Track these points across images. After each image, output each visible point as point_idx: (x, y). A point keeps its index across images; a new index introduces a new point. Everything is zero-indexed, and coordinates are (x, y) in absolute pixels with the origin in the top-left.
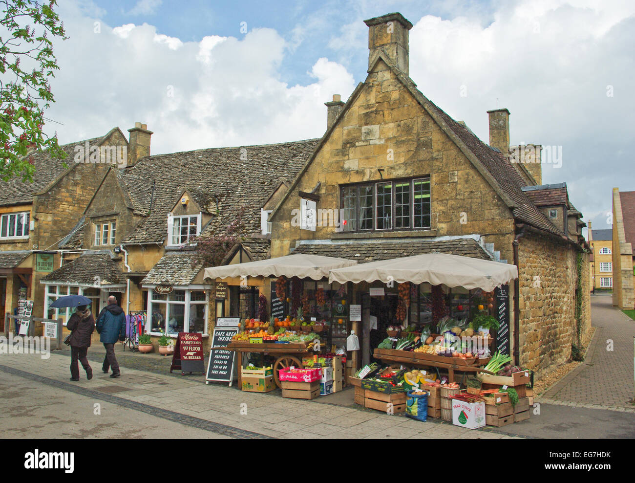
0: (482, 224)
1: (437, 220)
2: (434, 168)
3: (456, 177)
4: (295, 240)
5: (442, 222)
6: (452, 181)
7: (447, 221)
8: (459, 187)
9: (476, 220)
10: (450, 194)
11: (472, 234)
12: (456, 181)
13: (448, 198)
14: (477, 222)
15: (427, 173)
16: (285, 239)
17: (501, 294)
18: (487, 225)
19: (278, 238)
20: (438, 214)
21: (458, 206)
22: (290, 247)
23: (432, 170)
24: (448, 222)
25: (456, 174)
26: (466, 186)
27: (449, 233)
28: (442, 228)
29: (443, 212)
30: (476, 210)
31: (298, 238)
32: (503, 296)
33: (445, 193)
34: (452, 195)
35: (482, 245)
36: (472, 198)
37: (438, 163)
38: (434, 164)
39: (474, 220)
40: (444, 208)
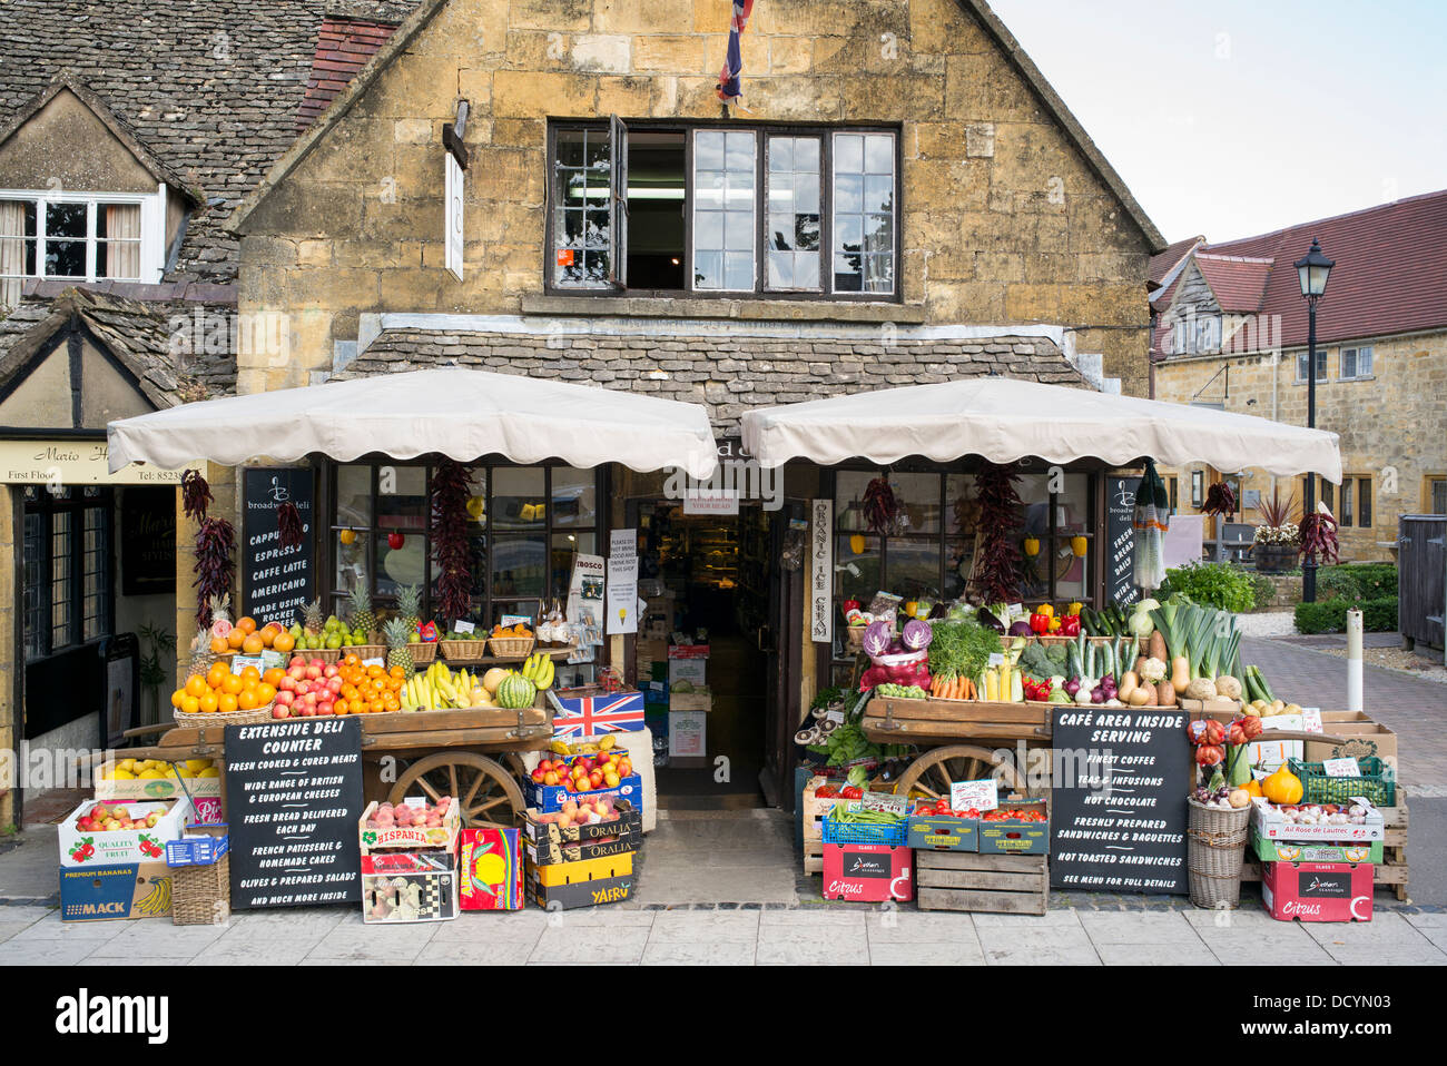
0: (1069, 296)
1: (926, 271)
2: (915, 103)
3: (990, 143)
4: (355, 312)
5: (943, 281)
6: (976, 153)
7: (959, 277)
8: (998, 174)
9: (1052, 282)
10: (968, 192)
11: (1038, 322)
12: (991, 154)
13: (961, 205)
14: (1055, 286)
15: (892, 118)
16: (307, 305)
17: (1123, 503)
18: (1084, 298)
19: (275, 298)
20: (928, 253)
21: (997, 233)
22: (334, 336)
23: (910, 111)
24: (963, 281)
25: (990, 133)
26: (1021, 173)
27: (966, 317)
28: (942, 299)
29: (946, 249)
30: (1052, 250)
31: (368, 302)
32: (1126, 511)
33: (951, 188)
34: (977, 198)
35: (1069, 355)
36: (1038, 213)
37: (929, 91)
38: (917, 93)
39: (1045, 281)
40: (949, 236)
